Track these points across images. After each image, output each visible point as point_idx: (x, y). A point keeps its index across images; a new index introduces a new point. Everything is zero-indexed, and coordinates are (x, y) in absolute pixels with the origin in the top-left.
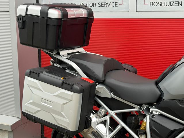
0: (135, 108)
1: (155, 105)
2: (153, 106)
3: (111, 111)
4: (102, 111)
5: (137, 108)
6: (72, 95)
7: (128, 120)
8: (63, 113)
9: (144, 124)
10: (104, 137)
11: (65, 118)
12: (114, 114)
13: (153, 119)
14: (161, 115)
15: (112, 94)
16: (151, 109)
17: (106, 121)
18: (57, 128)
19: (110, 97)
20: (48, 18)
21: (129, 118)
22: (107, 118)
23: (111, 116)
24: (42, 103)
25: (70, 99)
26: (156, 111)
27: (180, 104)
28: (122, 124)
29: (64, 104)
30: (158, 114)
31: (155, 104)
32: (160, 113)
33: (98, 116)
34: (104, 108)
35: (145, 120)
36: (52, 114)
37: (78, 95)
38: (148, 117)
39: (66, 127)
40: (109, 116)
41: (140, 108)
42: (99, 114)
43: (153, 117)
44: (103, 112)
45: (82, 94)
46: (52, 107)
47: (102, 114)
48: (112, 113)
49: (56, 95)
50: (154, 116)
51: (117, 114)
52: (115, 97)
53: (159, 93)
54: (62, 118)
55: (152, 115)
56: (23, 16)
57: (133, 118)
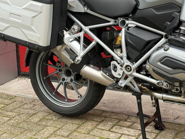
0: (109, 22)
1: (130, 17)
2: (129, 19)
3: (85, 27)
4: (75, 27)
5: (112, 22)
6: (42, 7)
7: (103, 36)
8: (33, 27)
9: (119, 39)
10: (77, 53)
11: (36, 32)
12: (89, 29)
13: (128, 31)
14: (137, 27)
15: (86, 9)
16: (127, 22)
17: (79, 37)
18: (27, 44)
19: (84, 12)
21: (103, 33)
22: (81, 34)
23: (85, 32)
24: (10, 18)
25: (40, 11)
26: (131, 23)
27: (156, 11)
28: (96, 39)
29: (34, 17)
30: (133, 26)
31: (131, 15)
32: (135, 25)
33: (72, 33)
34: (78, 24)
35: (120, 34)
36: (21, 30)
37: (48, 6)
38: (123, 30)
39: (37, 42)
40: (83, 32)
41: (115, 22)
42: (73, 31)
43: (128, 29)
44: (77, 28)
45: (52, 5)
46: (21, 21)
47: (76, 31)
48: (86, 29)
49: (25, 8)
50: (130, 29)
51: (91, 30)
52: (89, 11)
53: (135, 3)
54: (32, 33)
55: (127, 27)
57: (108, 33)
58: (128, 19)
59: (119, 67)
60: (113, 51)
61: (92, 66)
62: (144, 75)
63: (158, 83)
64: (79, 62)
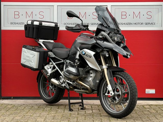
0: (62, 61)
4: (51, 63)
8: (32, 61)
14: (70, 63)
15: (55, 56)
16: (67, 61)
20: (33, 25)
22: (52, 66)
23: (54, 65)
24: (26, 58)
25: (35, 55)
26: (68, 61)
28: (57, 68)
29: (33, 57)
33: (49, 65)
34: (52, 62)
36: (29, 62)
37: (37, 53)
41: (63, 61)
43: (66, 63)
45: (39, 53)
46: (29, 59)
48: (54, 64)
49: (31, 54)
51: (56, 64)
52: (56, 57)
53: (69, 53)
54: (32, 63)
56: (26, 25)
58: (67, 60)
59: (62, 78)
60: (61, 72)
61: (55, 79)
62: (70, 81)
63: (73, 84)
64: (49, 76)
